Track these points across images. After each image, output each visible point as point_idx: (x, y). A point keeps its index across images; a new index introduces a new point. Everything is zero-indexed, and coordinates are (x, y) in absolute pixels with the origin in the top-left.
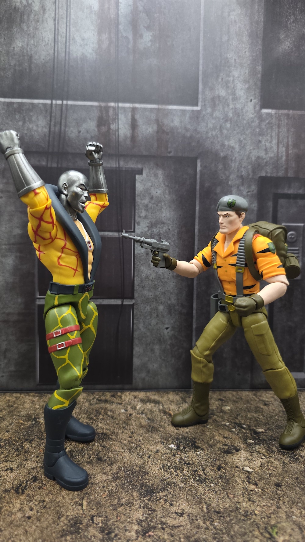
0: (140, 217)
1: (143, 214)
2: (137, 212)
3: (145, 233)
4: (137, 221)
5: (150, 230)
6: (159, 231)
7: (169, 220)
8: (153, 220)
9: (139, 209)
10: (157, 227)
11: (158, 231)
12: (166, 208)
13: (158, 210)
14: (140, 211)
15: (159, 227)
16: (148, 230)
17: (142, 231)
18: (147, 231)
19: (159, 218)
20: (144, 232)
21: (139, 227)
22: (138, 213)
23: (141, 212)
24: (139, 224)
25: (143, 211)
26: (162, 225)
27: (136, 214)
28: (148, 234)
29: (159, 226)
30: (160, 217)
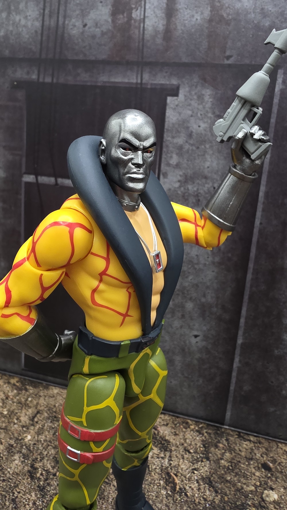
0: (168, 165)
1: (174, 160)
2: (165, 156)
3: (175, 190)
4: (164, 171)
5: (183, 186)
6: (198, 189)
7: (215, 173)
8: (190, 172)
9: (168, 152)
10: (194, 183)
11: (195, 189)
12: (213, 154)
13: (198, 155)
14: (169, 155)
15: (198, 184)
16: (180, 187)
17: (170, 187)
18: (178, 188)
19: (200, 169)
20: (172, 189)
21: (166, 180)
22: (165, 158)
23: (171, 157)
24: (165, 175)
25: (175, 157)
26: (204, 180)
27: (163, 159)
28: (179, 192)
29: (198, 181)
30: (202, 167)
